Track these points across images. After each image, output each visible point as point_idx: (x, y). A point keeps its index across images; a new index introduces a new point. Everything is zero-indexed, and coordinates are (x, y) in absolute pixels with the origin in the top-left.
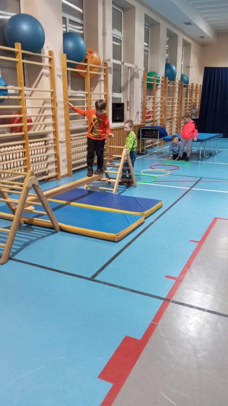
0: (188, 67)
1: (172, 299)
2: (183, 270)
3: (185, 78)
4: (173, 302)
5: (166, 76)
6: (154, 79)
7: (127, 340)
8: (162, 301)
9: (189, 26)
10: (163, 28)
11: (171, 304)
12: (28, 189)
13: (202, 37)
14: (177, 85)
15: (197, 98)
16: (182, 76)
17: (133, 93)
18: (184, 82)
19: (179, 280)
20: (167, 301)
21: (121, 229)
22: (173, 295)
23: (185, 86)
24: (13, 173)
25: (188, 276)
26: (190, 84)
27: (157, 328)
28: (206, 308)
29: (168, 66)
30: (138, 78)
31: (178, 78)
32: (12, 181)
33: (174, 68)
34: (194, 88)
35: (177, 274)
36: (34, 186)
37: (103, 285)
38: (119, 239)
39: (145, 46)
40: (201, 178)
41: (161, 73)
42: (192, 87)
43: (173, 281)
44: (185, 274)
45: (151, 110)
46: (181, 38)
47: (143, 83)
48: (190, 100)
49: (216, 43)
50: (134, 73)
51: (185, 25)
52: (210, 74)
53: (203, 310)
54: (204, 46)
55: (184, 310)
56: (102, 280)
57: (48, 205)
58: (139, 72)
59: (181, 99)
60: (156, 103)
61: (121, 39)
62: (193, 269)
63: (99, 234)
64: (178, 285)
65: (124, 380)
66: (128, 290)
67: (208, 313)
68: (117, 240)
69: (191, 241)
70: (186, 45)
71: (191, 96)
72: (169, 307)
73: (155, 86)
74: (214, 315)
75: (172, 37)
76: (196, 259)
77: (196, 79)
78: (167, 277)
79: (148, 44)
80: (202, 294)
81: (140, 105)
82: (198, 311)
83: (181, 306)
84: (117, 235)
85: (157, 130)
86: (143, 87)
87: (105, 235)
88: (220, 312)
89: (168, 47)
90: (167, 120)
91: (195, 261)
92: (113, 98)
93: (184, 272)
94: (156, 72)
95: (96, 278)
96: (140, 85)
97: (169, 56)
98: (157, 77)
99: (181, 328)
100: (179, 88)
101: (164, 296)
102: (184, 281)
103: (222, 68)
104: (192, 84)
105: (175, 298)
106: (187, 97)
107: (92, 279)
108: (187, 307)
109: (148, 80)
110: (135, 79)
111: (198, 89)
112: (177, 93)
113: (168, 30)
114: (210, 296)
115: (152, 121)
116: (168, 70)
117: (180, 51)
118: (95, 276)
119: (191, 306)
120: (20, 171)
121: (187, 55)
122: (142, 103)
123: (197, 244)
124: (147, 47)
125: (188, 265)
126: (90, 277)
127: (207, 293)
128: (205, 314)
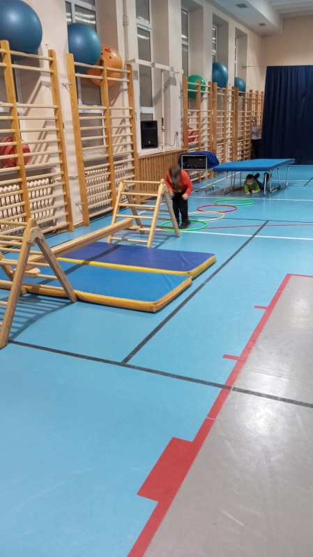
0: (244, 67)
1: (233, 386)
2: (246, 347)
3: (241, 83)
4: (234, 389)
5: (214, 80)
6: (198, 86)
7: (175, 443)
8: (219, 390)
9: (243, 10)
10: (208, 14)
11: (232, 392)
12: (29, 245)
13: (262, 25)
14: (230, 93)
15: (258, 111)
16: (236, 80)
17: (169, 106)
18: (240, 89)
19: (241, 360)
20: (226, 388)
21: (161, 295)
22: (235, 381)
23: (240, 94)
24: (7, 224)
25: (253, 354)
26: (247, 90)
27: (214, 425)
28: (280, 395)
29: (216, 67)
30: (175, 84)
31: (231, 83)
32: (7, 235)
33: (225, 69)
34: (254, 97)
35: (238, 353)
36: (37, 240)
37: (138, 370)
38: (159, 309)
39: (183, 39)
40: (268, 221)
41: (207, 76)
42: (251, 95)
43: (235, 362)
44: (250, 352)
45: (195, 129)
46: (233, 26)
47: (182, 91)
48: (249, 114)
49: (281, 32)
50: (170, 78)
51: (238, 8)
52: (275, 76)
53: (276, 398)
54: (265, 37)
55: (250, 400)
56: (137, 365)
57: (58, 266)
58: (176, 76)
59: (236, 112)
60: (201, 119)
61: (149, 30)
62: (260, 344)
63: (131, 303)
64: (240, 367)
65: (172, 496)
66: (173, 376)
67: (283, 402)
68: (155, 310)
69: (256, 307)
70: (240, 36)
71: (250, 108)
72: (229, 397)
73: (199, 95)
74: (290, 405)
75: (220, 27)
76: (263, 331)
77: (256, 83)
78: (226, 356)
79: (187, 36)
80: (275, 377)
81: (180, 123)
82: (269, 400)
83: (246, 394)
84: (155, 304)
85: (205, 157)
86: (182, 97)
87: (139, 304)
88: (299, 400)
89: (215, 41)
90: (218, 142)
91: (262, 335)
92: (141, 114)
93: (248, 349)
94: (199, 75)
95: (129, 363)
96: (179, 94)
97: (217, 52)
98: (201, 83)
99: (246, 424)
100: (233, 98)
101: (223, 382)
102: (248, 362)
103: (291, 67)
104: (251, 91)
105: (237, 384)
106: (244, 109)
107: (124, 363)
108: (253, 396)
109: (190, 87)
110: (171, 87)
111: (260, 97)
112: (230, 105)
113: (215, 16)
114: (284, 379)
115: (197, 145)
116: (217, 73)
117: (232, 45)
118: (127, 359)
119: (259, 395)
120: (16, 220)
121: (241, 51)
122: (182, 120)
123: (265, 310)
124: (187, 40)
125: (253, 340)
126: (120, 361)
127: (280, 376)
128: (279, 404)
